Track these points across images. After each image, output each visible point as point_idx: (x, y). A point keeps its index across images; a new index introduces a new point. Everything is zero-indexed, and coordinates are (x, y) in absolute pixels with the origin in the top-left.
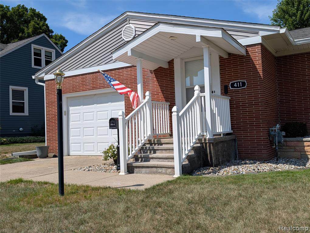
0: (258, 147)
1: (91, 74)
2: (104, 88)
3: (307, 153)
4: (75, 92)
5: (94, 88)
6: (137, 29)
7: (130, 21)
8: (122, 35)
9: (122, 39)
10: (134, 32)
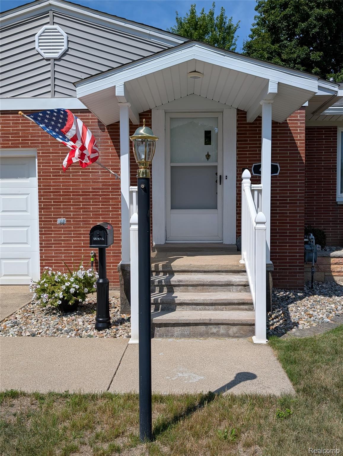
3: (333, 274)
6: (71, 38)
7: (56, 20)
8: (36, 45)
9: (34, 52)
10: (65, 44)
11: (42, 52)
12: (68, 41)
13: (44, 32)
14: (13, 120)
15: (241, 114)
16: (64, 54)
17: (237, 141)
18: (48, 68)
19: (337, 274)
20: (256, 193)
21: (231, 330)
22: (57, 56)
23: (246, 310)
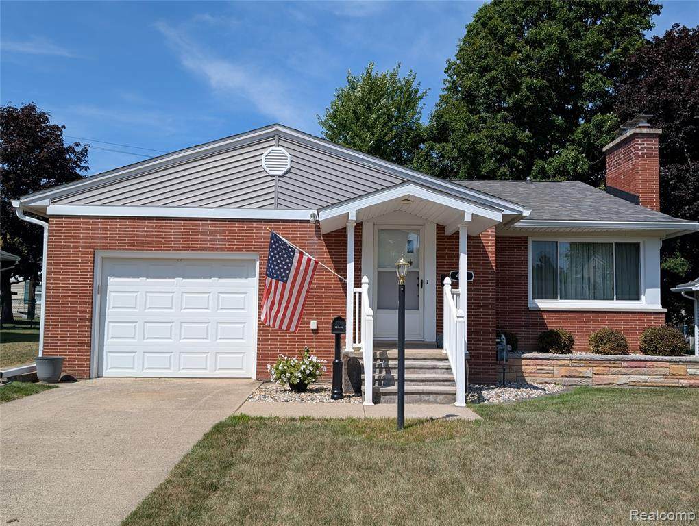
0: (484, 366)
1: (182, 220)
2: (212, 251)
3: (525, 375)
4: (137, 249)
5: (186, 248)
6: (294, 159)
7: (281, 143)
8: (263, 163)
9: (261, 169)
10: (289, 163)
11: (267, 170)
12: (291, 161)
13: (270, 153)
14: (239, 227)
15: (440, 228)
16: (288, 172)
17: (437, 251)
18: (273, 183)
19: (528, 375)
20: (455, 296)
21: (439, 398)
22: (281, 173)
23: (449, 385)
